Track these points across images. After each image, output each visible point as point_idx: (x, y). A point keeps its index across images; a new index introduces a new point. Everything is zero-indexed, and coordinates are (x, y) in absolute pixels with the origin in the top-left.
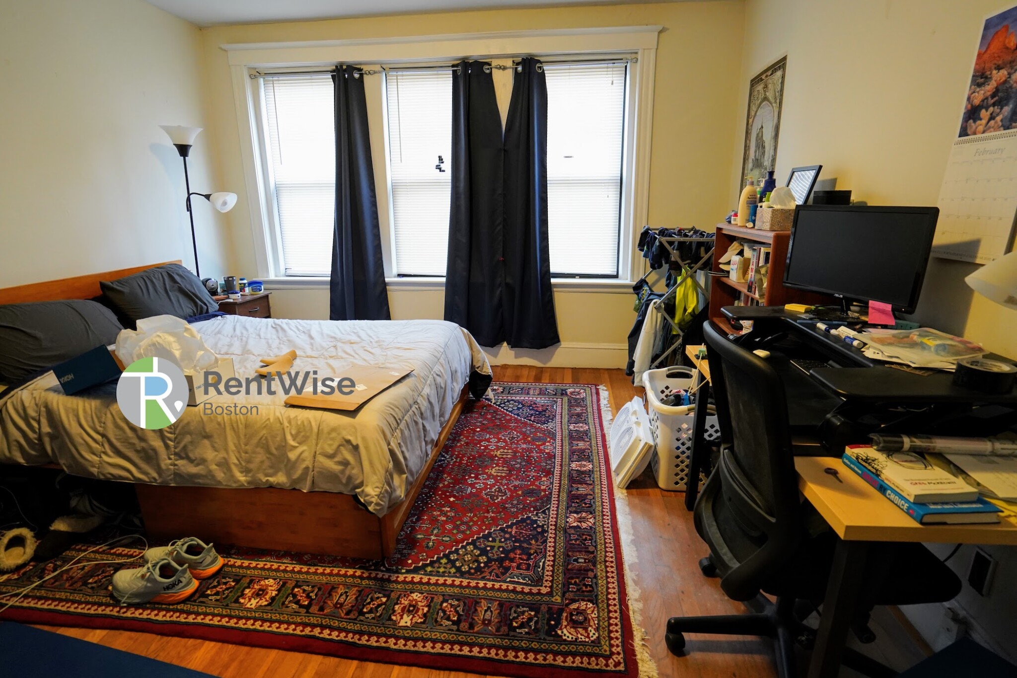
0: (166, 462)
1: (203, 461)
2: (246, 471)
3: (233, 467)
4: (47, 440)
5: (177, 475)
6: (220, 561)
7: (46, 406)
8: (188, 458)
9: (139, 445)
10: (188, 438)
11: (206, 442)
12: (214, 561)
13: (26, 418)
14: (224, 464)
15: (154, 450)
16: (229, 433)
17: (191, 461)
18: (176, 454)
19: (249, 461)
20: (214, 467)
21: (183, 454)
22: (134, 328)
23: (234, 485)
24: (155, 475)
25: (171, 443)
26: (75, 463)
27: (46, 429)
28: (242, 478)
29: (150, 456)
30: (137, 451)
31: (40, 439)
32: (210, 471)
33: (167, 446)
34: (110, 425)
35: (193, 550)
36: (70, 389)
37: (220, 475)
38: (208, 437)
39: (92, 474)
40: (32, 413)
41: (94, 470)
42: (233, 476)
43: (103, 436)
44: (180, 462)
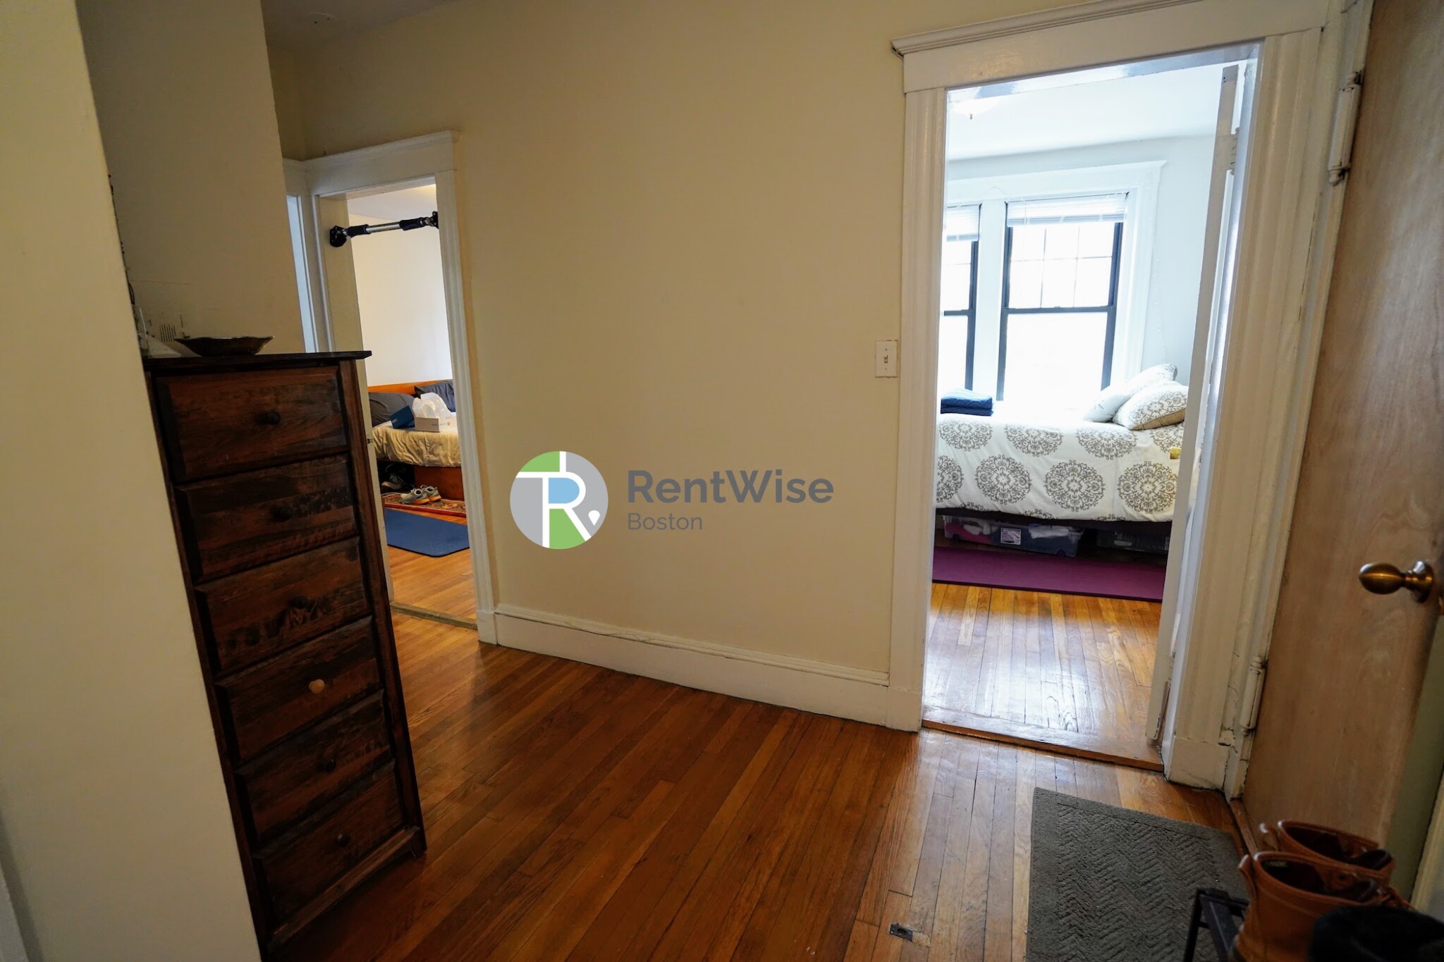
0: (425, 455)
1: (438, 455)
2: (453, 459)
3: (449, 458)
4: (385, 446)
5: (429, 461)
6: (439, 497)
7: (386, 432)
8: (433, 454)
9: (417, 448)
10: (434, 445)
11: (440, 447)
12: (436, 495)
13: (378, 437)
14: (446, 456)
15: (422, 451)
16: (449, 443)
17: (434, 455)
18: (430, 452)
19: (455, 455)
20: (442, 457)
21: (432, 453)
22: (420, 398)
23: (448, 465)
24: (421, 461)
25: (428, 448)
26: (394, 456)
27: (385, 442)
28: (452, 462)
29: (420, 453)
30: (416, 451)
31: (382, 446)
32: (440, 459)
33: (426, 449)
34: (407, 440)
35: (430, 490)
36: (396, 426)
37: (444, 461)
38: (441, 445)
39: (399, 460)
40: (381, 435)
41: (400, 458)
42: (448, 461)
43: (405, 444)
44: (431, 456)
